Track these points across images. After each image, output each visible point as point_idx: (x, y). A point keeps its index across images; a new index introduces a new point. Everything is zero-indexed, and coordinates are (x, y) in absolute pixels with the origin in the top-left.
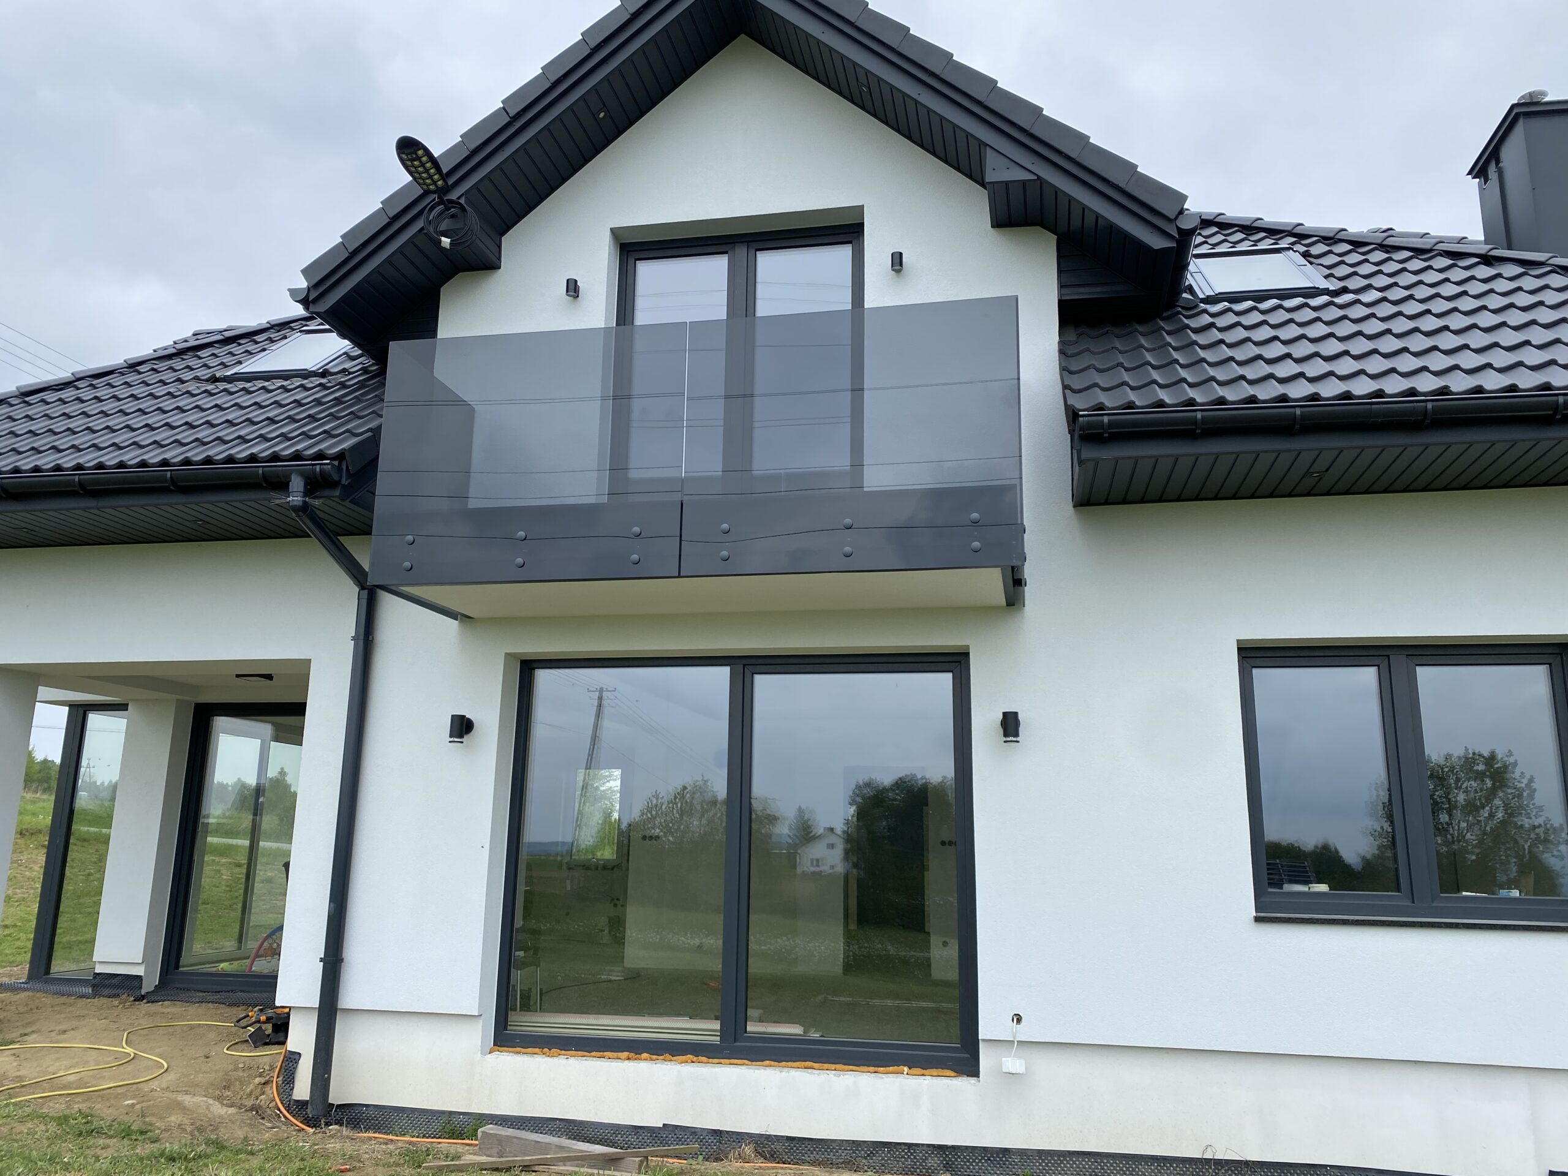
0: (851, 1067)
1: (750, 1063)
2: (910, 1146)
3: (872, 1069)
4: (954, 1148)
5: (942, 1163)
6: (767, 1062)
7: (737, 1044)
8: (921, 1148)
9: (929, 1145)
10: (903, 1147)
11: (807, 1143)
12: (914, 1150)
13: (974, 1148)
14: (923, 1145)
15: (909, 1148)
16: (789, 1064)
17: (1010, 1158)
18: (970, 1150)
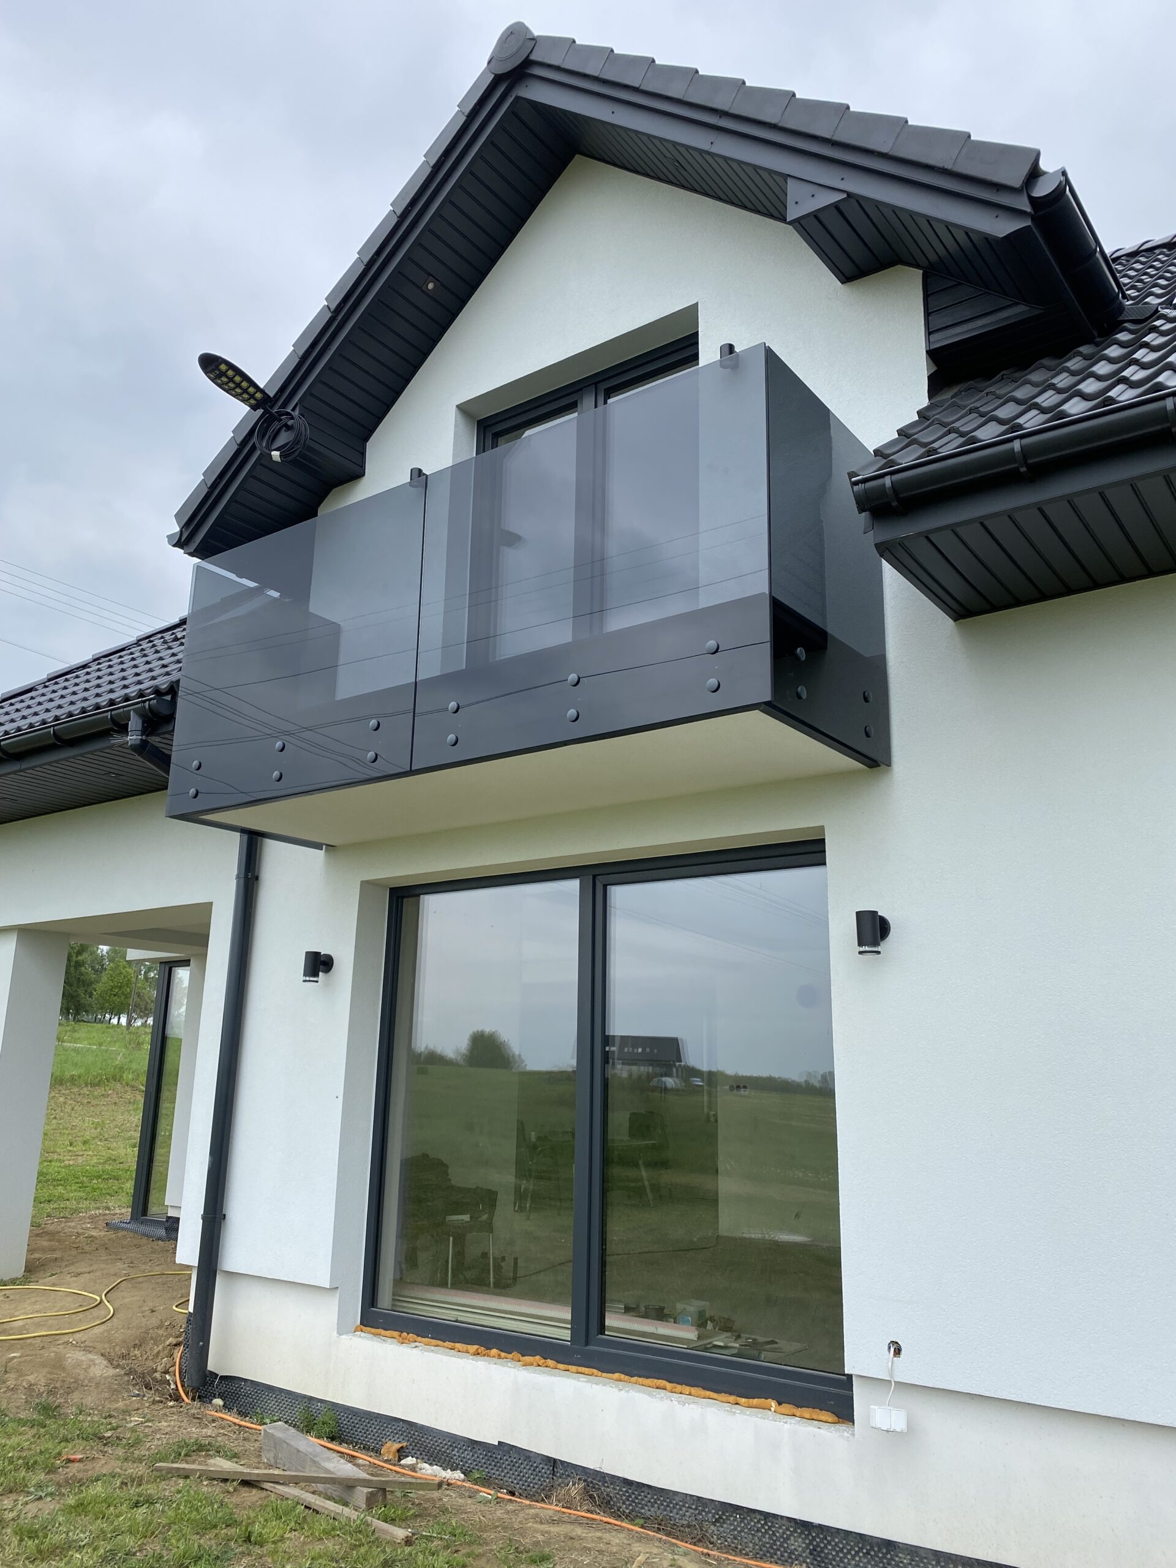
0: (708, 1393)
1: (600, 1373)
2: (767, 1516)
3: (732, 1398)
4: (821, 1528)
5: (807, 1547)
6: (617, 1375)
7: (591, 1347)
8: (780, 1521)
9: (790, 1519)
10: (758, 1517)
11: (647, 1491)
12: (772, 1523)
13: (848, 1533)
14: (782, 1517)
15: (765, 1519)
16: (641, 1380)
17: (897, 1556)
18: (842, 1535)
